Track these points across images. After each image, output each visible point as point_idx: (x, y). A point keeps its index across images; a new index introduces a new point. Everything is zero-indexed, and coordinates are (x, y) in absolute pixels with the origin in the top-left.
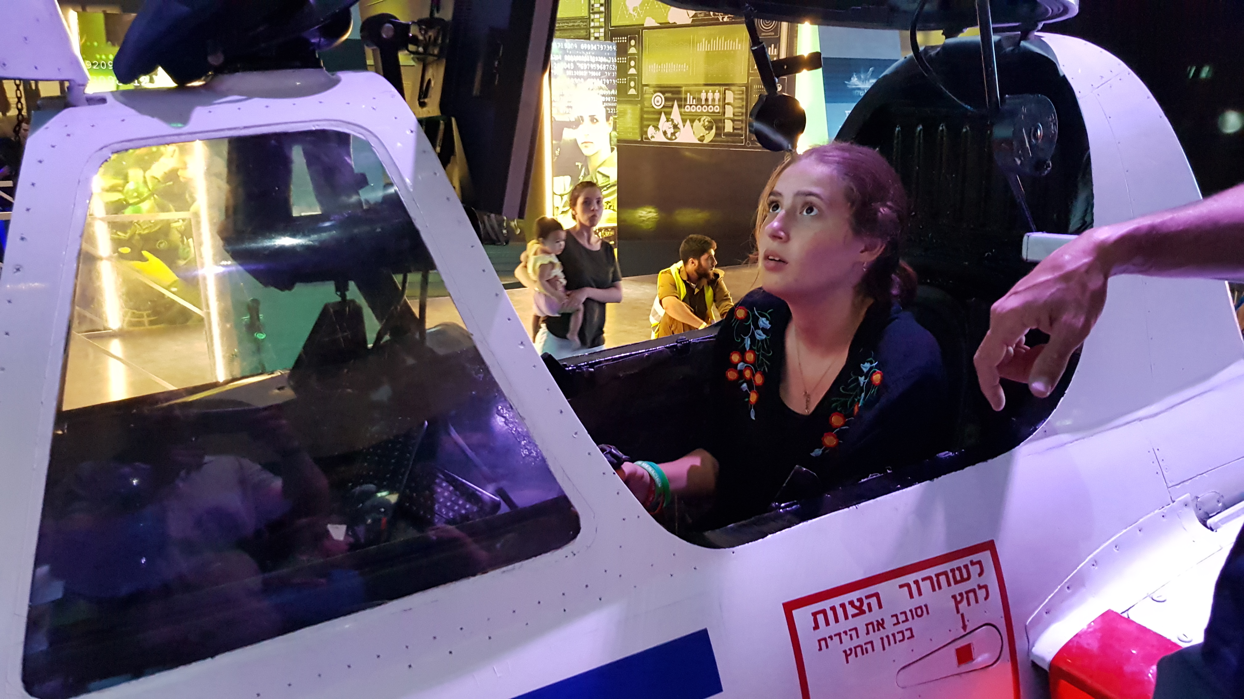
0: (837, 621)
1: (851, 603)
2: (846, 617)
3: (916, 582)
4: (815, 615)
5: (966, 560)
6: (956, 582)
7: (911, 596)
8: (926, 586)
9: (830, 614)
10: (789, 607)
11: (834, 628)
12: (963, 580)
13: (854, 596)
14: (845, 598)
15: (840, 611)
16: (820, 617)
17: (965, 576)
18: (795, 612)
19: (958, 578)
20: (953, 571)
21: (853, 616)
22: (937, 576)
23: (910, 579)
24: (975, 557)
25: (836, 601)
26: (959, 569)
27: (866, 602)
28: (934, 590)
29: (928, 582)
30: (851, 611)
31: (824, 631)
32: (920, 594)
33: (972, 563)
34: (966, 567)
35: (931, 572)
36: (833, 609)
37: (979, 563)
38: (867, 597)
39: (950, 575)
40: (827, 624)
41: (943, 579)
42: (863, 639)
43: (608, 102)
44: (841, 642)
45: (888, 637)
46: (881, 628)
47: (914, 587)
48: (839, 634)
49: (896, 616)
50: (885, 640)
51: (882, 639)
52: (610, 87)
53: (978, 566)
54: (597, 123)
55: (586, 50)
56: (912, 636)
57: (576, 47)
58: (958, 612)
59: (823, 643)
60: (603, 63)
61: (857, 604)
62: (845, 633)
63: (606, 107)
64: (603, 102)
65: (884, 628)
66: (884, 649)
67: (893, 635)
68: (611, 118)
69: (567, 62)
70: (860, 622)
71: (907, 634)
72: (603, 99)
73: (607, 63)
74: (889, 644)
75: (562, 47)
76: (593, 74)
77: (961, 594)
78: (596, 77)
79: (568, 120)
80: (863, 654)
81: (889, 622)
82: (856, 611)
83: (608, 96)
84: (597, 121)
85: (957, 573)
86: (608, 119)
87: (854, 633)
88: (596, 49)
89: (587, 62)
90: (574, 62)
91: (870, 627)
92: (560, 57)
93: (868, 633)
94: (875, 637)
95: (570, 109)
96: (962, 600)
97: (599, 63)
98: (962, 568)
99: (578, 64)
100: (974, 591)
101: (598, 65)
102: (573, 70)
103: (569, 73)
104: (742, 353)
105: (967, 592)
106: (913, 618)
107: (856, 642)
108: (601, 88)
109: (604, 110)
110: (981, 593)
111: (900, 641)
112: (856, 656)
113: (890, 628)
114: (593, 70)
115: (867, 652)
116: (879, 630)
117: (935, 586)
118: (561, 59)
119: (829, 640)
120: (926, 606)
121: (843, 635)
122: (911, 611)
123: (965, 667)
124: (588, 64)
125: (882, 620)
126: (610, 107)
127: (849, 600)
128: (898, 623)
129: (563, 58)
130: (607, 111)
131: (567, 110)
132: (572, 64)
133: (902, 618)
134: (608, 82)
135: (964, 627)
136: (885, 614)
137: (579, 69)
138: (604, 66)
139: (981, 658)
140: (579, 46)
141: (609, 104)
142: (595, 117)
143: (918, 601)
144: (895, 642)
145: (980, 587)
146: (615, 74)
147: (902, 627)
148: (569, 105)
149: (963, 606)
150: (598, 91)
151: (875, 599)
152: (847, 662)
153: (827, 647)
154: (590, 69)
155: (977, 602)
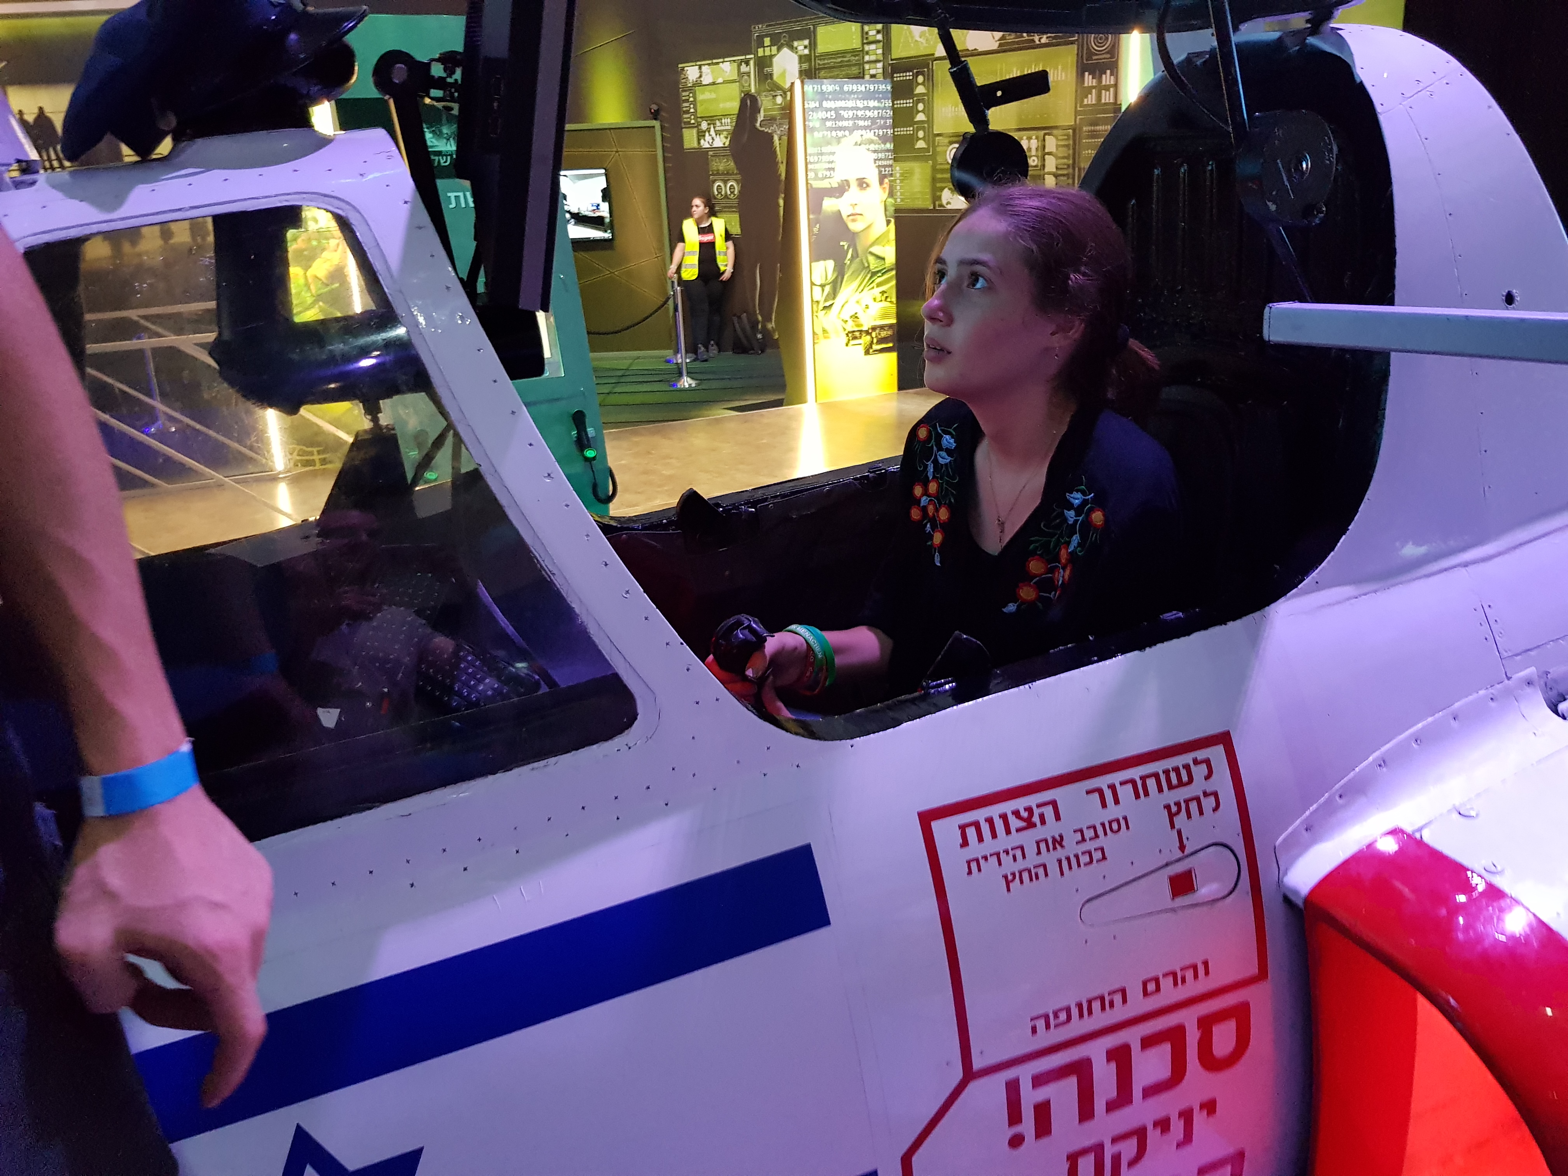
0: (994, 835)
1: (1016, 813)
2: (1008, 832)
3: (1112, 787)
4: (963, 828)
5: (1187, 758)
6: (1171, 787)
7: (1104, 805)
8: (1126, 792)
9: (985, 829)
10: (927, 818)
11: (990, 845)
12: (1181, 784)
13: (1020, 804)
14: (1007, 807)
15: (999, 825)
16: (971, 832)
17: (1185, 778)
18: (936, 825)
19: (1174, 781)
20: (1167, 772)
21: (1018, 830)
22: (1143, 778)
23: (1102, 782)
24: (1201, 754)
25: (994, 811)
26: (1176, 770)
27: (1036, 812)
28: (1137, 796)
29: (1129, 787)
30: (1015, 823)
31: (975, 849)
32: (1117, 801)
33: (1196, 762)
34: (1187, 767)
35: (1135, 773)
36: (990, 821)
37: (1207, 762)
38: (1038, 806)
39: (1163, 778)
40: (981, 839)
41: (1151, 783)
42: (1032, 859)
43: (881, 159)
44: (1000, 864)
45: (1068, 859)
46: (1057, 846)
47: (1108, 794)
48: (998, 855)
49: (1081, 831)
50: (1065, 864)
51: (1060, 862)
52: (884, 139)
53: (1204, 766)
54: (868, 188)
55: (852, 92)
56: (1104, 858)
57: (838, 89)
58: (1172, 826)
59: (974, 865)
60: (875, 108)
61: (1025, 814)
62: (1007, 852)
63: (879, 166)
64: (875, 160)
65: (1062, 846)
66: (1062, 874)
67: (1077, 857)
68: (886, 180)
69: (828, 110)
70: (1028, 839)
71: (1097, 855)
72: (875, 156)
73: (878, 108)
74: (1070, 868)
75: (819, 90)
76: (861, 123)
77: (1178, 804)
78: (865, 128)
79: (829, 186)
80: (1031, 880)
81: (1071, 840)
82: (1022, 824)
83: (881, 151)
84: (868, 185)
85: (1173, 776)
86: (881, 183)
87: (1019, 853)
88: (864, 90)
89: (852, 109)
90: (836, 110)
91: (1043, 846)
92: (817, 105)
93: (1039, 853)
94: (1050, 858)
95: (832, 172)
96: (1179, 810)
97: (869, 109)
98: (1181, 768)
99: (842, 112)
100: (1198, 799)
101: (867, 112)
102: (835, 120)
103: (829, 124)
104: (925, 484)
105: (1187, 802)
106: (1106, 834)
107: (1021, 864)
108: (871, 142)
109: (876, 171)
110: (1208, 803)
111: (1085, 865)
112: (1022, 882)
113: (1071, 847)
114: (861, 119)
115: (1037, 877)
116: (1055, 848)
117: (1139, 790)
118: (818, 106)
119: (982, 862)
120: (1125, 818)
121: (1003, 856)
122: (1103, 825)
123: (1182, 901)
124: (855, 112)
125: (1061, 837)
126: (885, 166)
127: (1013, 809)
128: (1083, 840)
129: (821, 105)
130: (880, 172)
131: (828, 173)
132: (833, 113)
133: (1089, 834)
134: (881, 133)
135: (1182, 847)
136: (1066, 828)
137: (842, 119)
138: (876, 112)
139: (1206, 890)
140: (841, 88)
141: (885, 163)
142: (865, 180)
143: (1113, 812)
144: (1079, 865)
145: (1206, 794)
146: (889, 122)
147: (1090, 846)
148: (830, 166)
149: (1180, 820)
150: (867, 146)
151: (1050, 808)
152: (1009, 890)
153: (979, 870)
154: (858, 118)
155: (1201, 813)
